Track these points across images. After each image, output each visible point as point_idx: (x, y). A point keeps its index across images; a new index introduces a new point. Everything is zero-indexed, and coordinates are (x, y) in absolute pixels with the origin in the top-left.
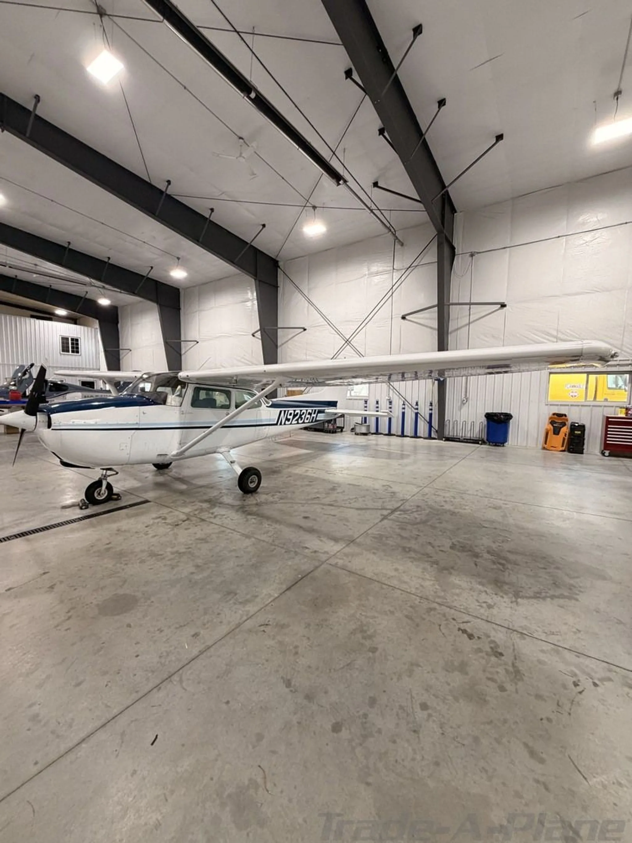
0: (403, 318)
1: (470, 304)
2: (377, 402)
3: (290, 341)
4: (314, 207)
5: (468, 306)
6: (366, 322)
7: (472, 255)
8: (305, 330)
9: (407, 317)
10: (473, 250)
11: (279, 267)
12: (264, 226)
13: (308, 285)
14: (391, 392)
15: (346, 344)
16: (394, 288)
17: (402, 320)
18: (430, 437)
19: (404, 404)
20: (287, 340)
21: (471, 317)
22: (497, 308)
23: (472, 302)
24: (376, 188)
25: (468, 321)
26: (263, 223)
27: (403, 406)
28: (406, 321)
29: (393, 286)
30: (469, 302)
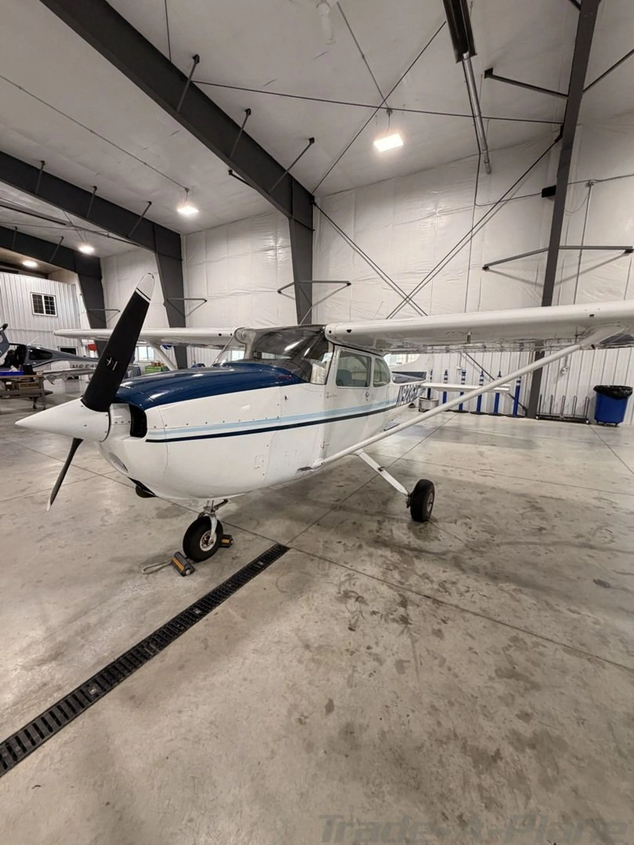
0: (486, 268)
1: (582, 248)
2: (446, 373)
3: (328, 299)
4: (390, 110)
5: (579, 250)
6: (433, 274)
7: (590, 185)
8: (349, 284)
9: (490, 268)
10: (591, 178)
11: (315, 205)
12: (312, 140)
13: (354, 227)
14: (463, 361)
15: (405, 302)
16: (474, 231)
17: (484, 272)
18: (515, 415)
19: (482, 375)
20: (324, 297)
21: (581, 265)
22: (620, 255)
23: (584, 245)
24: (488, 79)
25: (576, 272)
26: (311, 137)
27: (482, 378)
28: (488, 272)
29: (473, 229)
30: (580, 245)
